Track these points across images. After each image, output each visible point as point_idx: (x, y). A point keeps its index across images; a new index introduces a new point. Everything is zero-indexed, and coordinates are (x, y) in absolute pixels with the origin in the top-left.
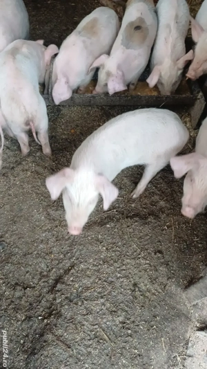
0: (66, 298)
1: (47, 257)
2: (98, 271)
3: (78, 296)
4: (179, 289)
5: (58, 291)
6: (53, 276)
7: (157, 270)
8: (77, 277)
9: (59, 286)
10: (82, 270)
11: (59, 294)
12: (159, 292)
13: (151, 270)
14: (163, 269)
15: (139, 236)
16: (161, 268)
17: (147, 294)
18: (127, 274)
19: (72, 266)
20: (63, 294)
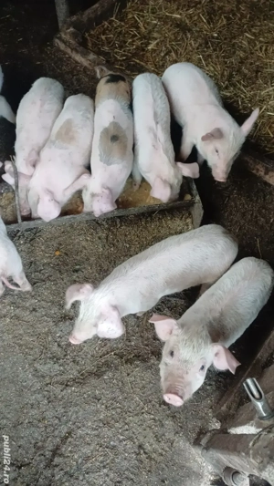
0: (66, 473)
1: (40, 425)
2: (98, 436)
3: (79, 469)
5: (56, 466)
6: (50, 446)
7: (162, 426)
8: (76, 446)
9: (57, 460)
10: (81, 437)
11: (57, 469)
12: (166, 451)
13: (156, 426)
15: (141, 385)
17: (154, 455)
18: (131, 435)
19: (69, 433)
20: (62, 470)
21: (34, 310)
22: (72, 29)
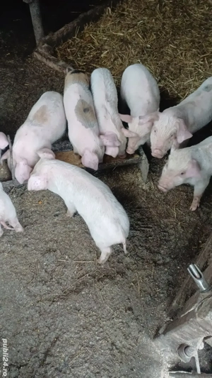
0: (56, 369)
1: (34, 333)
3: (66, 365)
4: (149, 340)
5: (48, 364)
6: (42, 350)
7: (129, 326)
8: (63, 347)
9: (48, 359)
10: (66, 340)
11: (49, 367)
13: (124, 327)
14: (133, 324)
15: (111, 297)
16: (132, 324)
17: (124, 350)
18: (105, 335)
19: (57, 338)
20: (53, 366)
21: (26, 245)
22: (46, 45)
